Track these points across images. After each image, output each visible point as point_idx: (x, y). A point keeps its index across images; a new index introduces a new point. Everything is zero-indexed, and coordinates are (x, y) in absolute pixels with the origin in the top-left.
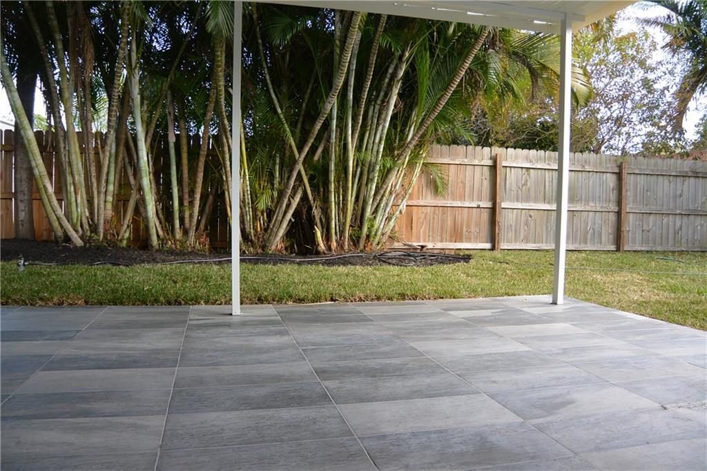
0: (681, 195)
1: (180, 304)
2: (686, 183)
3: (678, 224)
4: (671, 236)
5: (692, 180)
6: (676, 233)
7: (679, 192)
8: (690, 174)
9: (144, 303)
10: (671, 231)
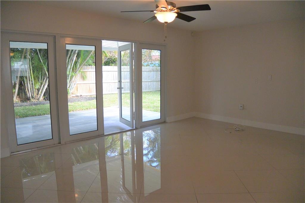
0: (150, 76)
1: (41, 115)
2: (151, 73)
3: (149, 84)
4: (148, 87)
5: (152, 72)
6: (149, 87)
7: (149, 75)
8: (152, 70)
9: (33, 116)
10: (148, 86)
